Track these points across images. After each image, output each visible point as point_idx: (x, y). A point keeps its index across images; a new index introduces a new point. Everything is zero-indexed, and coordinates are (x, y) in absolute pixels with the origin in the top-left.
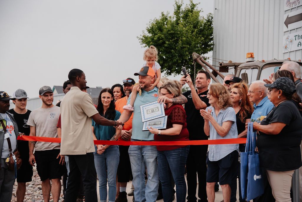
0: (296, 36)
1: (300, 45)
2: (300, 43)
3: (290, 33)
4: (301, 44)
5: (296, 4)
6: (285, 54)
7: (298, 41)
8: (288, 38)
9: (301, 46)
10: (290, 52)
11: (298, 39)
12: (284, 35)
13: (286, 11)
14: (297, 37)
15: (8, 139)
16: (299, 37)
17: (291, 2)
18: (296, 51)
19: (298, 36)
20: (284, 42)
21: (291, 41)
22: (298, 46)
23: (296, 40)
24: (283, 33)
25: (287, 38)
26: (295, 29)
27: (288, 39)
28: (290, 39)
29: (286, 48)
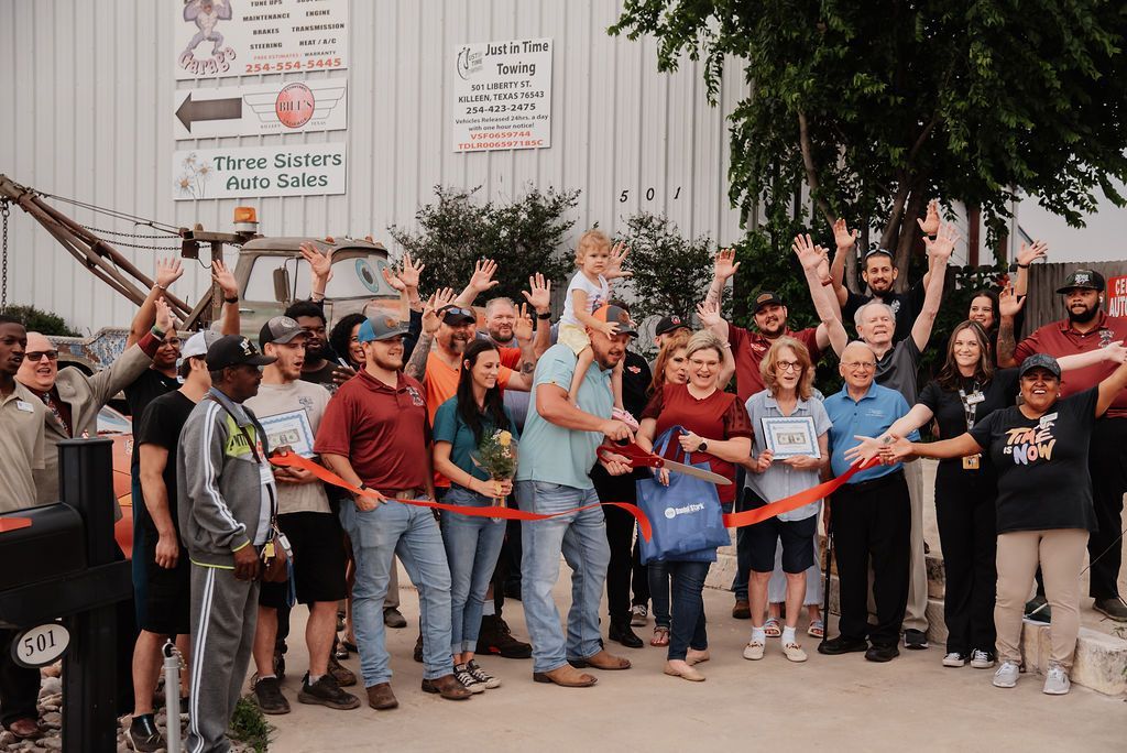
0: (220, 158)
1: (233, 187)
2: (233, 181)
3: (198, 147)
4: (237, 183)
5: (215, 69)
6: (180, 204)
7: (226, 174)
8: (194, 161)
9: (237, 188)
10: (198, 200)
11: (228, 168)
12: (177, 149)
13: (179, 81)
14: (224, 163)
15: (269, 486)
16: (231, 164)
17: (199, 59)
18: (220, 199)
19: (229, 161)
20: (179, 171)
21: (204, 171)
22: (228, 188)
23: (219, 168)
24: (174, 143)
25: (189, 160)
26: (213, 139)
27: (191, 163)
28: (199, 162)
29: (184, 185)
